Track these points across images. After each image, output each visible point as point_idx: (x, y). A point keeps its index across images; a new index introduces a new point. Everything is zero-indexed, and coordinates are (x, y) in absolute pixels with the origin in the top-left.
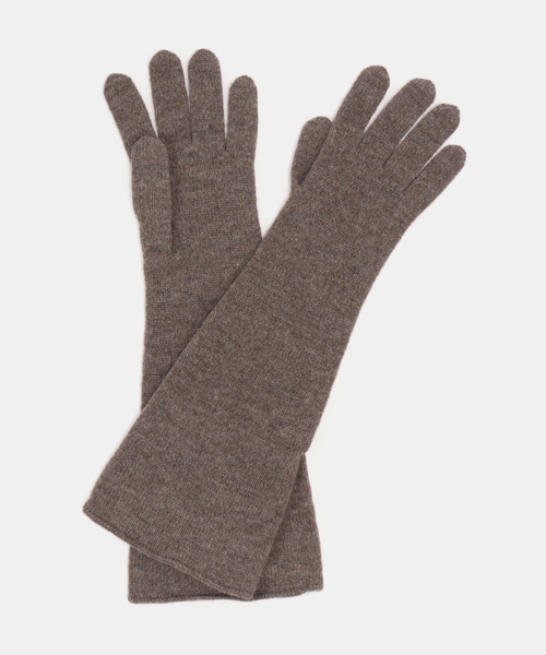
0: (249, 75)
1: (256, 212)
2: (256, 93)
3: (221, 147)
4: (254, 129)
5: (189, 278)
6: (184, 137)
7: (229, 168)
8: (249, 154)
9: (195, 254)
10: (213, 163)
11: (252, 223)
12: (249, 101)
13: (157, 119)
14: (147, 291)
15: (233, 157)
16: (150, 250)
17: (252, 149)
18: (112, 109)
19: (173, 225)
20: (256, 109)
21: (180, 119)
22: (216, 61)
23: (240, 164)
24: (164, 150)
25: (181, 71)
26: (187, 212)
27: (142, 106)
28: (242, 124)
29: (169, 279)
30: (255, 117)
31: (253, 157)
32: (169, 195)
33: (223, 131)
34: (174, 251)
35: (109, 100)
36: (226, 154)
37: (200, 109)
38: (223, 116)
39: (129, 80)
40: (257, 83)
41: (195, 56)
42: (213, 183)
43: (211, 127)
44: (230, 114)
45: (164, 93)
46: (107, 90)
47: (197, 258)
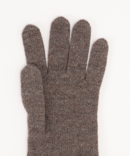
0: (106, 39)
1: (96, 117)
2: (108, 50)
3: (83, 77)
4: (103, 70)
5: (53, 149)
6: (63, 68)
7: (85, 90)
8: (98, 84)
9: (57, 135)
10: (76, 86)
11: (93, 122)
12: (103, 53)
13: (49, 55)
14: (28, 152)
15: (88, 84)
16: (32, 130)
17: (100, 82)
18: (25, 44)
19: (47, 117)
20: (106, 59)
21: (62, 58)
22: (90, 28)
23: (91, 89)
24: (40, 73)
25: (69, 30)
26: (56, 111)
27: (43, 46)
28: (97, 66)
29: (41, 148)
30: (105, 63)
31: (99, 86)
32: (43, 99)
33: (85, 68)
34: (46, 132)
35: (24, 39)
36: (85, 82)
37: (75, 54)
38: (87, 60)
39: (38, 30)
40: (109, 44)
41: (78, 23)
42: (74, 97)
43: (79, 65)
44: (90, 59)
45: (56, 41)
46: (24, 33)
47: (59, 138)
